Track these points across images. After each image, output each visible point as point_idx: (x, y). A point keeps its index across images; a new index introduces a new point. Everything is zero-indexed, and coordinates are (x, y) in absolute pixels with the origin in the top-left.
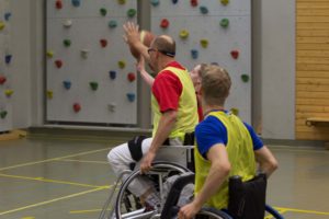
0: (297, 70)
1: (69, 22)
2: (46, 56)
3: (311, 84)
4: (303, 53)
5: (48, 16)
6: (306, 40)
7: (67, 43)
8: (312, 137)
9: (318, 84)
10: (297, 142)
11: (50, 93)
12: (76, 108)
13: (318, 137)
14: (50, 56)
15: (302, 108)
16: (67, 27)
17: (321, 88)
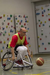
1: (42, 30)
2: (38, 38)
5: (38, 28)
7: (42, 34)
11: (39, 46)
12: (45, 49)
14: (39, 38)
16: (42, 31)
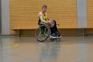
0: (10, 17)
3: (13, 20)
4: (11, 12)
6: (12, 9)
8: (14, 34)
9: (15, 20)
10: (11, 35)
13: (16, 34)
15: (12, 26)
17: (16, 21)
